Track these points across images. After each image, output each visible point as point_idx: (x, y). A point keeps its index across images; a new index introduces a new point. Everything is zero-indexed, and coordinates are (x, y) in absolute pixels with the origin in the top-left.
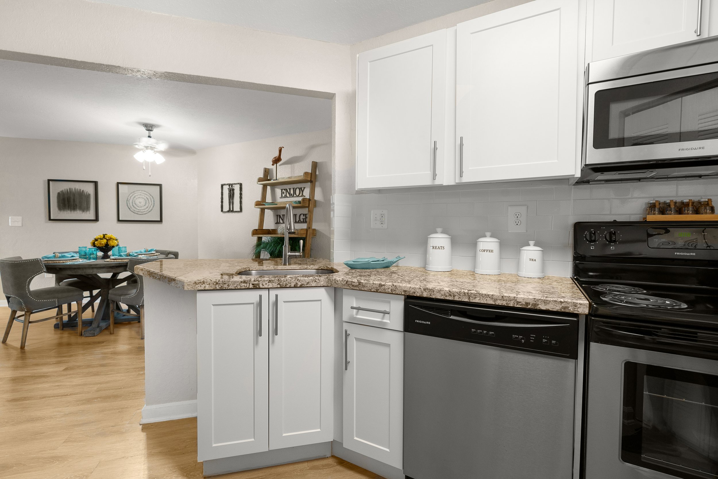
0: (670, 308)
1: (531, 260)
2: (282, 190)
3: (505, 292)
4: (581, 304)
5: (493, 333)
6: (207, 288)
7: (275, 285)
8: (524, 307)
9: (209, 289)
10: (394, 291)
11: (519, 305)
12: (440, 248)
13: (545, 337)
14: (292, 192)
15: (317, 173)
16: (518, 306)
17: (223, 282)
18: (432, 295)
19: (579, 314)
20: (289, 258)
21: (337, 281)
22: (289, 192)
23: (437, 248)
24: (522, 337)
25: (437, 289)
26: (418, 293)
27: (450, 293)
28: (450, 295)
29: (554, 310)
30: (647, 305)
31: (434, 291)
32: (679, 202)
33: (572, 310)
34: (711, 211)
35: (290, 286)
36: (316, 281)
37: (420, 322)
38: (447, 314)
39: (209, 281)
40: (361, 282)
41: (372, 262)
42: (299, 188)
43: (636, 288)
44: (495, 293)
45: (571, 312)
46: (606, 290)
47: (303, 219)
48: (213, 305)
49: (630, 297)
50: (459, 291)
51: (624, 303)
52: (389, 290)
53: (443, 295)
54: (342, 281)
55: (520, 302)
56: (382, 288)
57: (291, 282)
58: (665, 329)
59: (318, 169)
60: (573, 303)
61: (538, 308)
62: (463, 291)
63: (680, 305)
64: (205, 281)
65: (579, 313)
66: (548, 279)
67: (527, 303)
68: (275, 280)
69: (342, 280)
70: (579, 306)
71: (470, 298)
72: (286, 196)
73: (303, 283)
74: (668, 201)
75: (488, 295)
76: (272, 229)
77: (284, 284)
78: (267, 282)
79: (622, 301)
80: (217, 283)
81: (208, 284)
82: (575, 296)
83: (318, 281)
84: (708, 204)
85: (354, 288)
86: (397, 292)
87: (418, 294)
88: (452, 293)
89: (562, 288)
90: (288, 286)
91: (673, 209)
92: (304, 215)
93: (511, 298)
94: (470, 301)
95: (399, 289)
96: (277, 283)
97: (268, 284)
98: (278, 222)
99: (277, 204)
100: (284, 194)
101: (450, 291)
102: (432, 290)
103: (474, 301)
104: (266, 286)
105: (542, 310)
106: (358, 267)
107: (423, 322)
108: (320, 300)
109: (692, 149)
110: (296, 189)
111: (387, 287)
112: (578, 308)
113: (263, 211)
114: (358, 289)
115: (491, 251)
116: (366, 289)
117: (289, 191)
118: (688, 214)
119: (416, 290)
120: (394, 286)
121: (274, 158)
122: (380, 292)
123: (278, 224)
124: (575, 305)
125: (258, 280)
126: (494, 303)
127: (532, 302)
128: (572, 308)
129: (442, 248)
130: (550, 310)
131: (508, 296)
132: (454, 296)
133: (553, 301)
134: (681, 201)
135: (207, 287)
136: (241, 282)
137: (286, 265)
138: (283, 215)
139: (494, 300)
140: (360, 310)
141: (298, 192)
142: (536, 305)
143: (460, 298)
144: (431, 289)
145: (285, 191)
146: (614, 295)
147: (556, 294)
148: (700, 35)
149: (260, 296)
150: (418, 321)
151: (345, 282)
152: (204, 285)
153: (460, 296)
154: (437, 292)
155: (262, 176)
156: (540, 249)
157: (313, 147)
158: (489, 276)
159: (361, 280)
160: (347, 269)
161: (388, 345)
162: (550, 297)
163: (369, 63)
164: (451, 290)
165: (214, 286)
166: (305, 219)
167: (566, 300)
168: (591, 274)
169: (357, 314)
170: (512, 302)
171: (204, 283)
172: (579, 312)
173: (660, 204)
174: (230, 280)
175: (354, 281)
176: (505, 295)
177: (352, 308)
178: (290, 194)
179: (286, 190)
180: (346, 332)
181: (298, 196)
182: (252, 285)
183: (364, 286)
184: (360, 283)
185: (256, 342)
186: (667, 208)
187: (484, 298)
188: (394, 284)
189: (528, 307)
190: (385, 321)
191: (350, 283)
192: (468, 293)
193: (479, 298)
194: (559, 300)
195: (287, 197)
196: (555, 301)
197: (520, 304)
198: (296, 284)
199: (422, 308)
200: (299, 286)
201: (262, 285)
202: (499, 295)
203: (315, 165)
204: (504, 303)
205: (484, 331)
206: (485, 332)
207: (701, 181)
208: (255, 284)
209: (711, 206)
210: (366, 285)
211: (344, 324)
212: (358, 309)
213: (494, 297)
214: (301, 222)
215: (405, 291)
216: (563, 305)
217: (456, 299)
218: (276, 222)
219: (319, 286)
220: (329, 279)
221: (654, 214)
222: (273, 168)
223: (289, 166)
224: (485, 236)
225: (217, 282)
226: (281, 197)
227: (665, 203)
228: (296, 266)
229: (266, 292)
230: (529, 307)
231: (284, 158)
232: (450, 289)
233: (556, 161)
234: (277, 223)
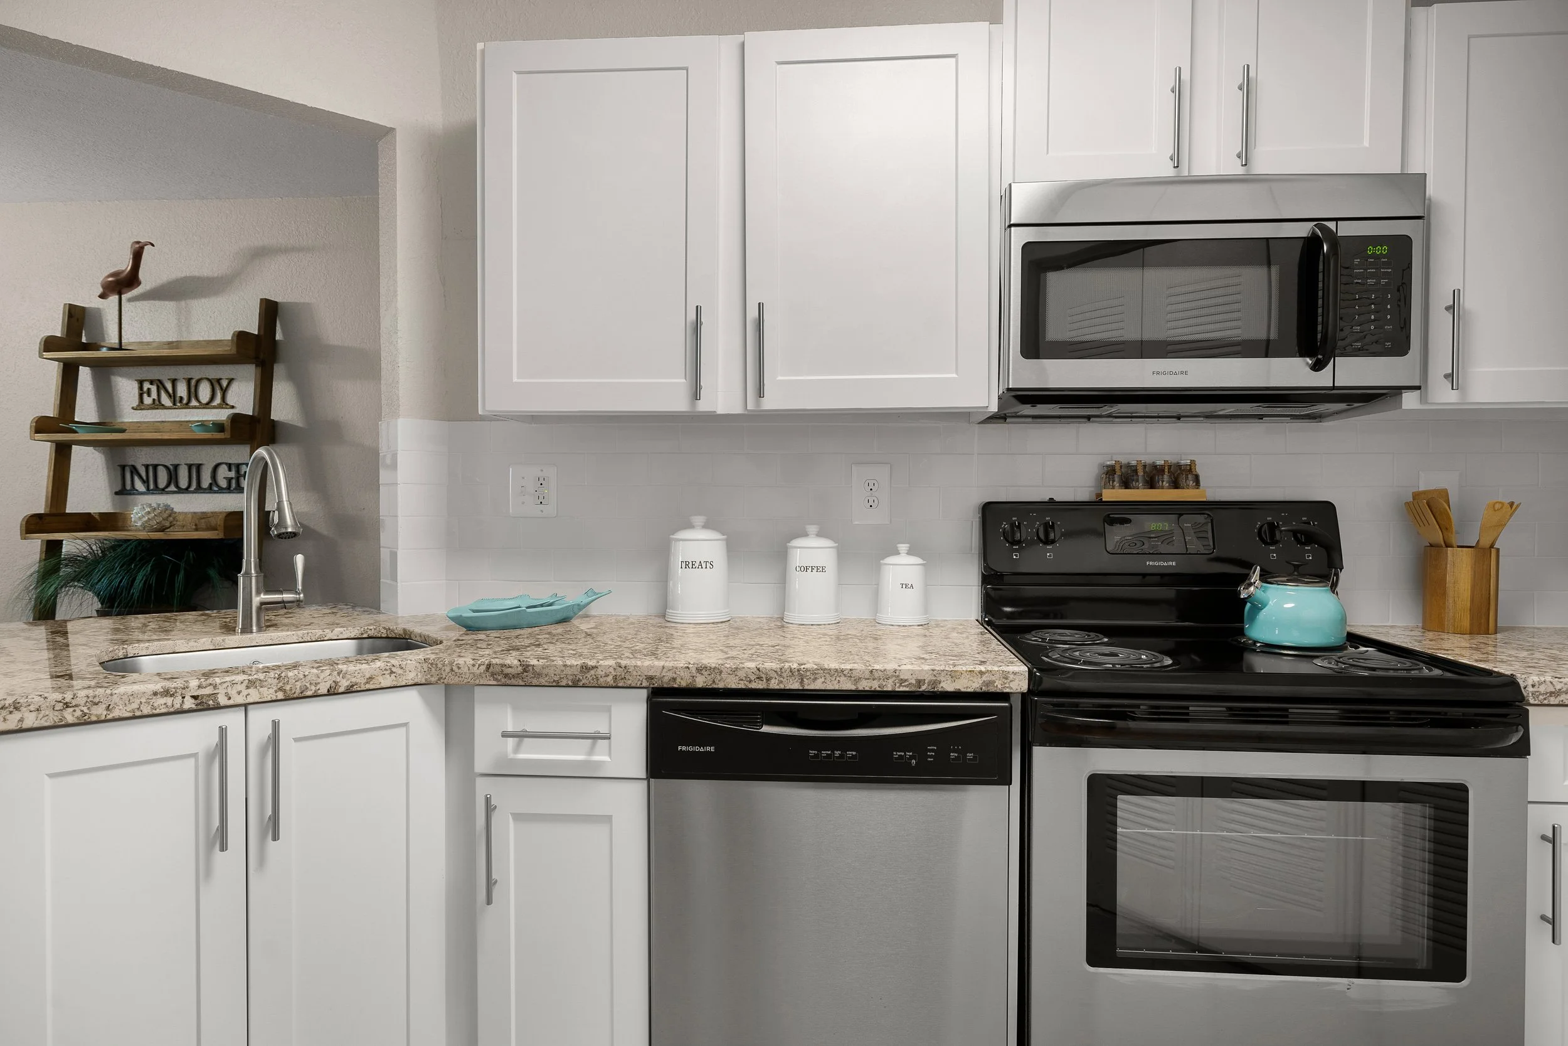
0: (1147, 667)
1: (904, 586)
2: (141, 383)
3: (873, 661)
4: (1015, 673)
5: (854, 753)
6: (27, 724)
7: (268, 694)
8: (913, 689)
9: (35, 725)
10: (622, 679)
11: (905, 686)
12: (704, 566)
13: (954, 747)
14: (182, 390)
15: (279, 336)
16: (902, 689)
17: (91, 699)
18: (717, 682)
19: (1011, 693)
20: (259, 609)
21: (459, 668)
22: (170, 390)
23: (697, 565)
24: (911, 754)
25: (728, 666)
26: (682, 679)
27: (759, 674)
28: (758, 678)
29: (969, 690)
30: (1114, 665)
31: (721, 672)
32: (1150, 465)
33: (999, 686)
34: (1195, 484)
35: (315, 691)
36: (394, 673)
37: (690, 749)
38: (754, 723)
39: (37, 699)
40: (528, 666)
41: (529, 610)
42: (208, 379)
43: (1093, 634)
44: (856, 665)
45: (998, 691)
46: (1045, 642)
47: (229, 480)
48: (51, 776)
49: (1089, 652)
50: (778, 667)
51: (1081, 665)
52: (610, 679)
53: (744, 679)
54: (474, 665)
55: (906, 680)
56: (589, 676)
57: (319, 680)
58: (1144, 705)
59: (280, 321)
60: (1001, 672)
61: (940, 690)
62: (787, 665)
63: (1161, 661)
64: (21, 701)
65: (1012, 691)
66: (937, 626)
67: (919, 680)
68: (269, 680)
69: (472, 662)
70: (1011, 677)
71: (805, 680)
72: (157, 405)
73: (354, 680)
74: (1134, 463)
75: (842, 671)
76: (101, 514)
77: (298, 687)
78: (242, 687)
79: (1076, 661)
80: (67, 705)
81: (33, 709)
82: (1000, 657)
83: (400, 671)
84: (1190, 470)
85: (509, 682)
86: (629, 682)
87: (682, 682)
88: (762, 672)
89: (972, 644)
90: (309, 693)
91: (1140, 479)
92: (230, 466)
93: (888, 673)
94: (805, 688)
95: (635, 673)
96: (275, 688)
97: (245, 692)
98: (128, 487)
99: (123, 431)
100: (149, 395)
101: (759, 669)
102: (717, 670)
103: (812, 687)
104: (240, 700)
105: (947, 692)
106: (489, 625)
107: (697, 749)
108: (406, 725)
109: (1171, 373)
110: (198, 381)
111: (603, 673)
112: (1011, 681)
113: (62, 453)
114: (523, 684)
115: (821, 569)
116: (543, 681)
117: (169, 386)
118: (1162, 488)
119: (678, 673)
120: (620, 667)
121: (112, 275)
122: (584, 686)
123: (127, 494)
124: (1005, 676)
125: (211, 684)
126: (853, 688)
127: (928, 678)
128: (1000, 682)
129: (708, 565)
130: (963, 690)
131: (882, 669)
132: (768, 680)
133: (966, 671)
134: (1153, 463)
135: (30, 720)
136: (155, 694)
137: (251, 632)
138: (147, 467)
139: (855, 680)
140: (526, 739)
141: (204, 392)
142: (935, 683)
143: (781, 682)
144: (714, 669)
145: (154, 389)
146: (1063, 651)
147: (967, 657)
148: (1178, 167)
149: (223, 731)
150: (684, 748)
151: (483, 668)
152: (17, 716)
153: (782, 679)
154: (729, 674)
155: (58, 331)
156: (920, 561)
157: (260, 254)
158: (818, 626)
159: (528, 660)
160: (457, 633)
161: (608, 819)
162: (960, 665)
163: (515, 75)
164: (761, 665)
165: (56, 713)
166: (234, 482)
167: (989, 668)
168: (1008, 609)
169: (517, 749)
170: (890, 681)
171: (17, 709)
172: (1012, 688)
173: (1121, 466)
174: (115, 692)
175: (508, 662)
176: (877, 667)
177: (505, 735)
178: (173, 396)
179: (160, 385)
180: (488, 800)
181: (208, 404)
182: (193, 701)
183: (538, 675)
184: (526, 668)
185: (204, 872)
186: (1133, 476)
187: (834, 679)
188: (620, 663)
189: (921, 690)
190: (596, 758)
191: (498, 669)
192: (798, 671)
193: (823, 680)
194: (978, 669)
195: (163, 407)
196: (970, 671)
197: (906, 684)
198: (333, 685)
199: (693, 714)
200: (341, 690)
201: (226, 698)
202: (864, 668)
203: (270, 311)
204: (875, 686)
205: (835, 752)
206: (837, 753)
207: (1180, 425)
208: (202, 696)
209: (1195, 473)
210: (545, 671)
211: (480, 781)
212: (521, 736)
213: (855, 674)
214: (223, 489)
215: (650, 678)
216: (985, 678)
217: (774, 685)
218: (118, 488)
219: (404, 684)
220: (432, 664)
221: (1113, 488)
222: (101, 307)
223: (170, 305)
224: (805, 535)
225: (67, 700)
226: (138, 406)
227: (1128, 466)
228: (289, 633)
229: (240, 715)
230: (923, 688)
231: (149, 277)
232: (758, 663)
233: (955, 375)
234: (123, 491)
